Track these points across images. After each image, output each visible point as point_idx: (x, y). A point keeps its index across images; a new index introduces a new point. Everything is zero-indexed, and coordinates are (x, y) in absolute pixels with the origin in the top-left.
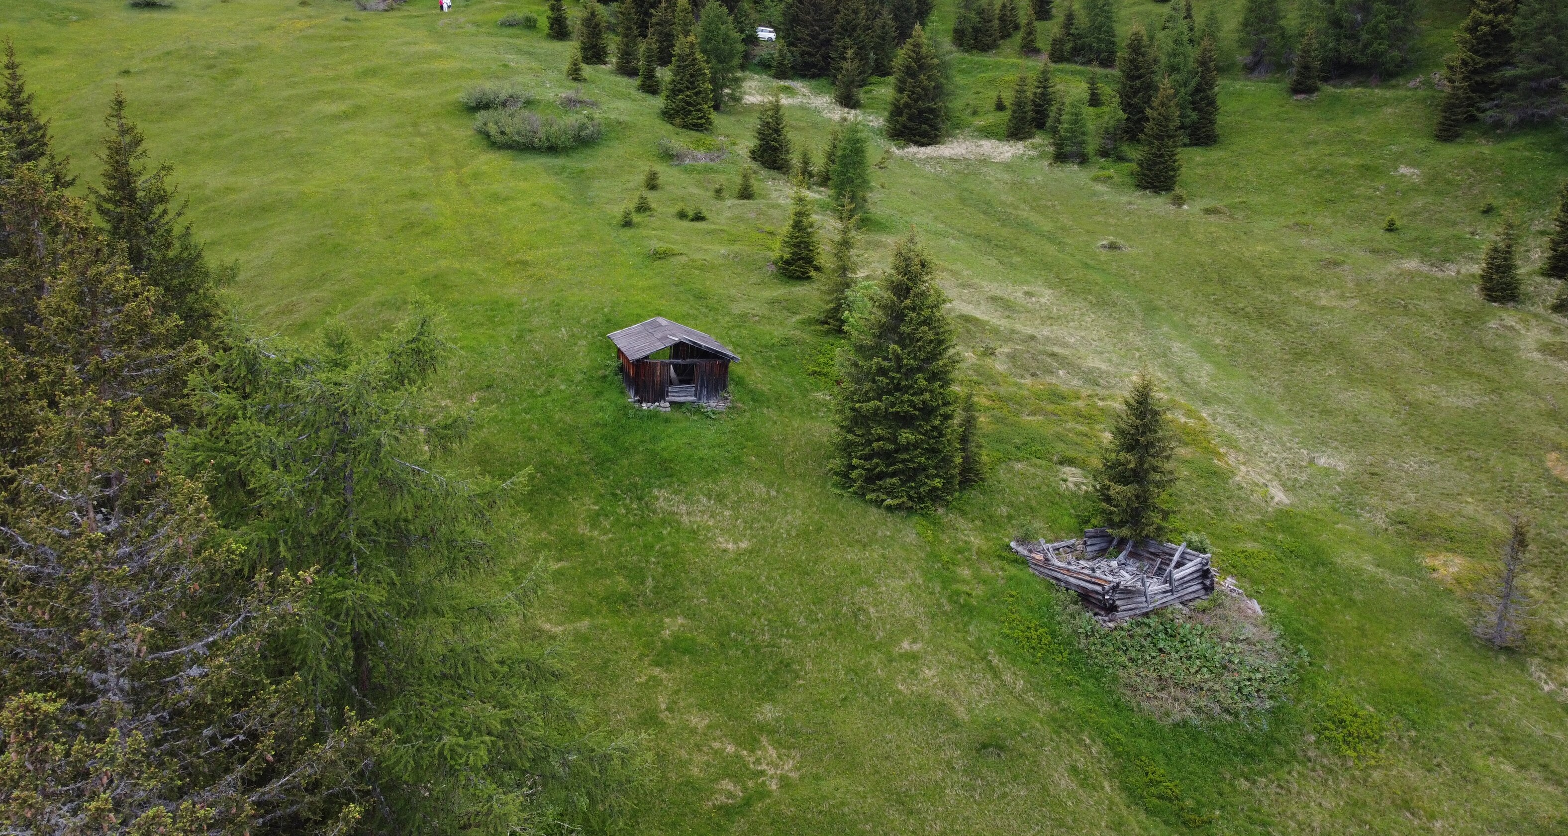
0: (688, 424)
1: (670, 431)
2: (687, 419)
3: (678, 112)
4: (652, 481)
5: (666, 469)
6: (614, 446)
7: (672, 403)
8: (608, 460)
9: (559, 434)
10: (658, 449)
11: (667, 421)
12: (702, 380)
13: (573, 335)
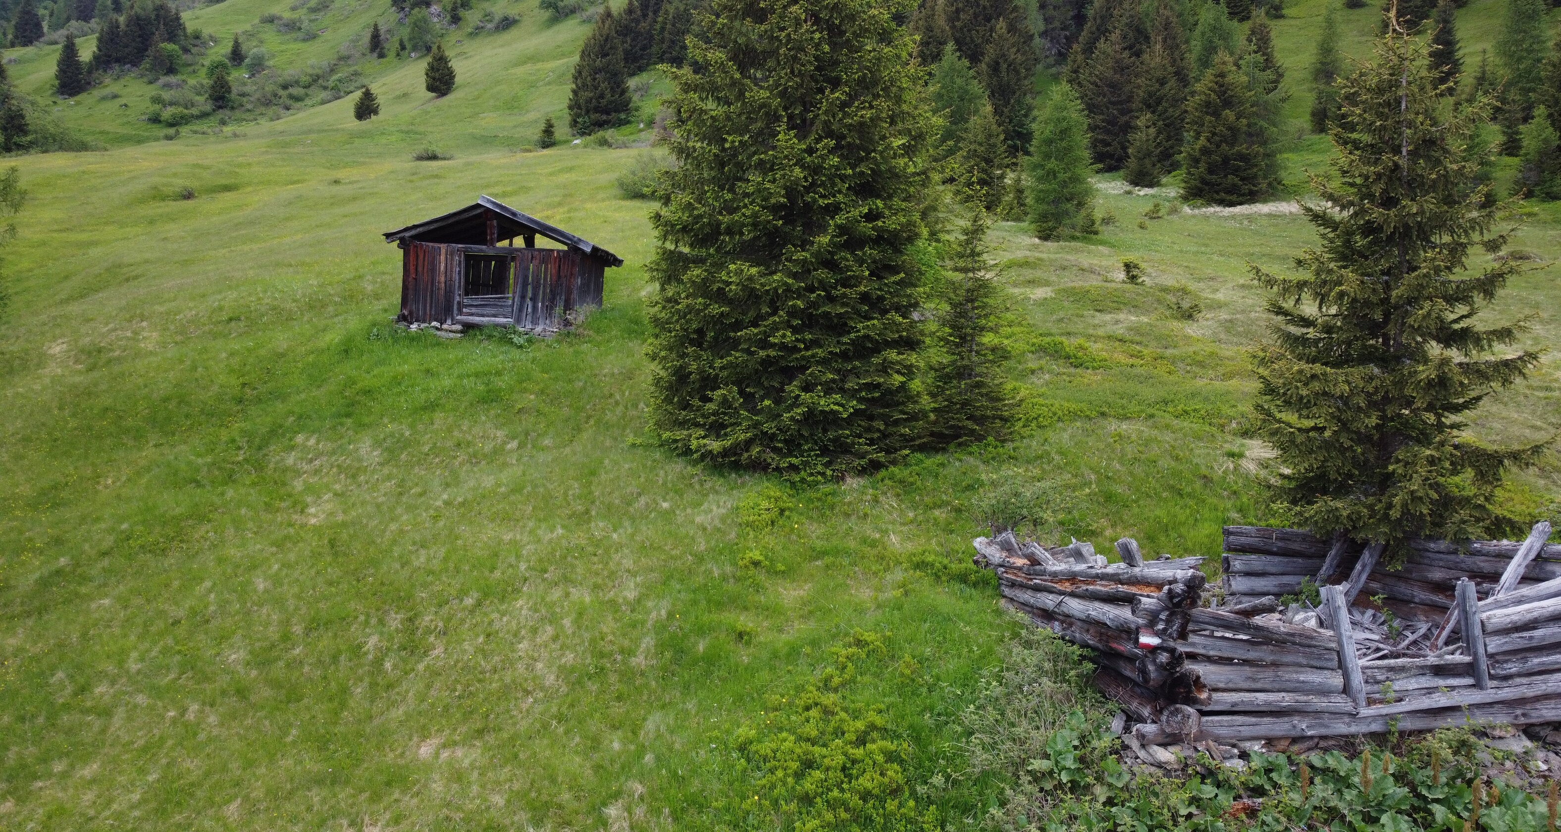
7: (467, 326)
12: (525, 286)
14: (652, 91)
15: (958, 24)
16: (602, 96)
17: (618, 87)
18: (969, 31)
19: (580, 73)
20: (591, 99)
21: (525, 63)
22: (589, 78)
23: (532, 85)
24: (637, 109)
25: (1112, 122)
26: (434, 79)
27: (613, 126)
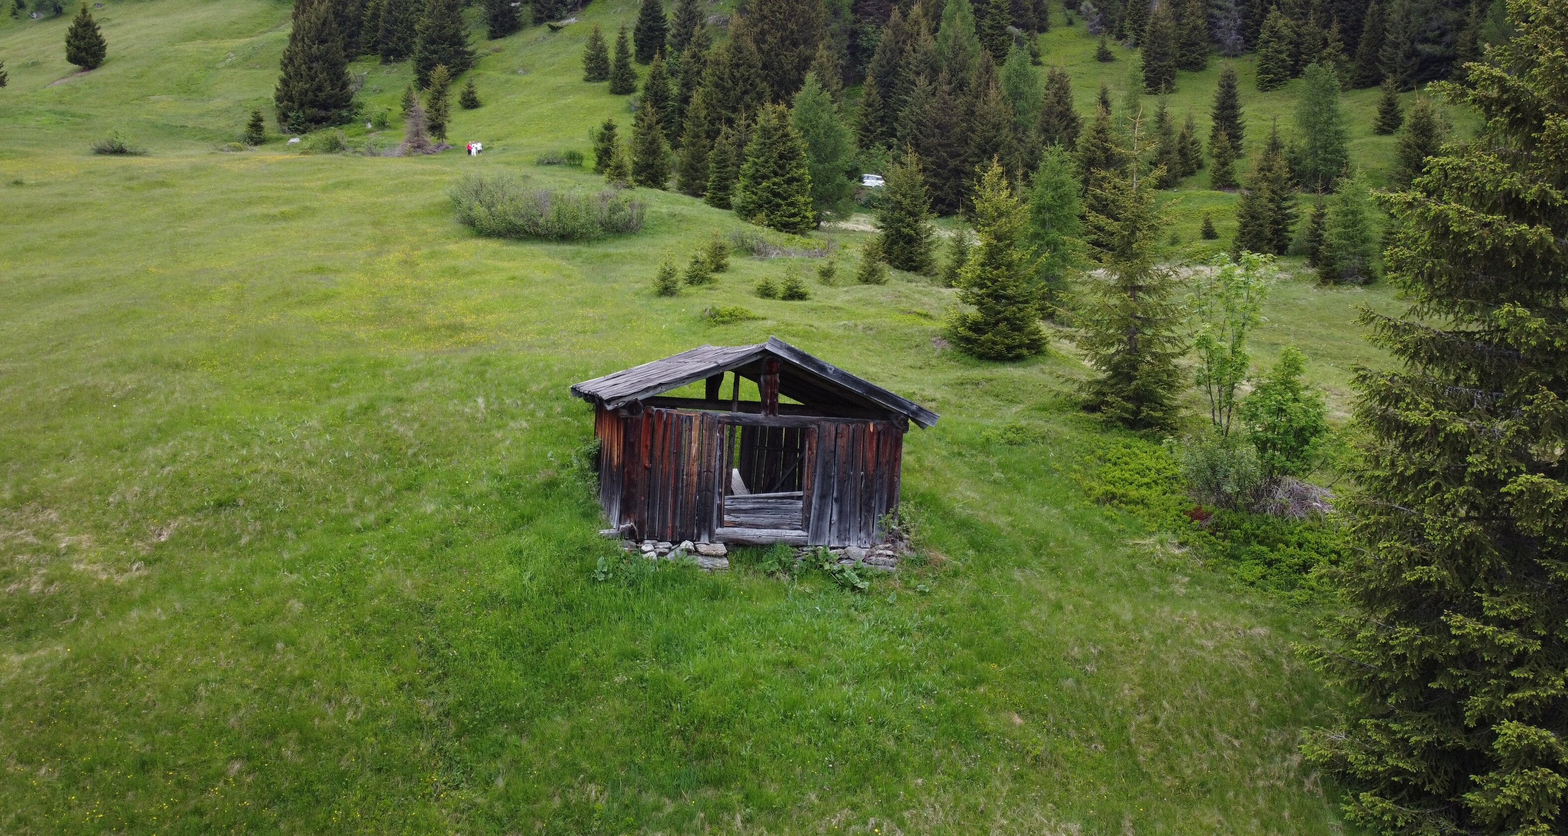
0: (782, 604)
1: (724, 622)
2: (781, 592)
3: (761, 206)
4: (650, 798)
5: (704, 755)
6: (532, 670)
7: (734, 545)
8: (504, 716)
9: (360, 630)
10: (680, 681)
11: (715, 593)
12: (826, 477)
13: (501, 413)
14: (368, 86)
15: (765, 47)
16: (320, 88)
17: (338, 79)
18: (777, 55)
19: (291, 60)
20: (306, 91)
21: (193, 39)
22: (303, 67)
23: (210, 66)
24: (360, 106)
25: (942, 165)
26: (78, 48)
27: (333, 123)
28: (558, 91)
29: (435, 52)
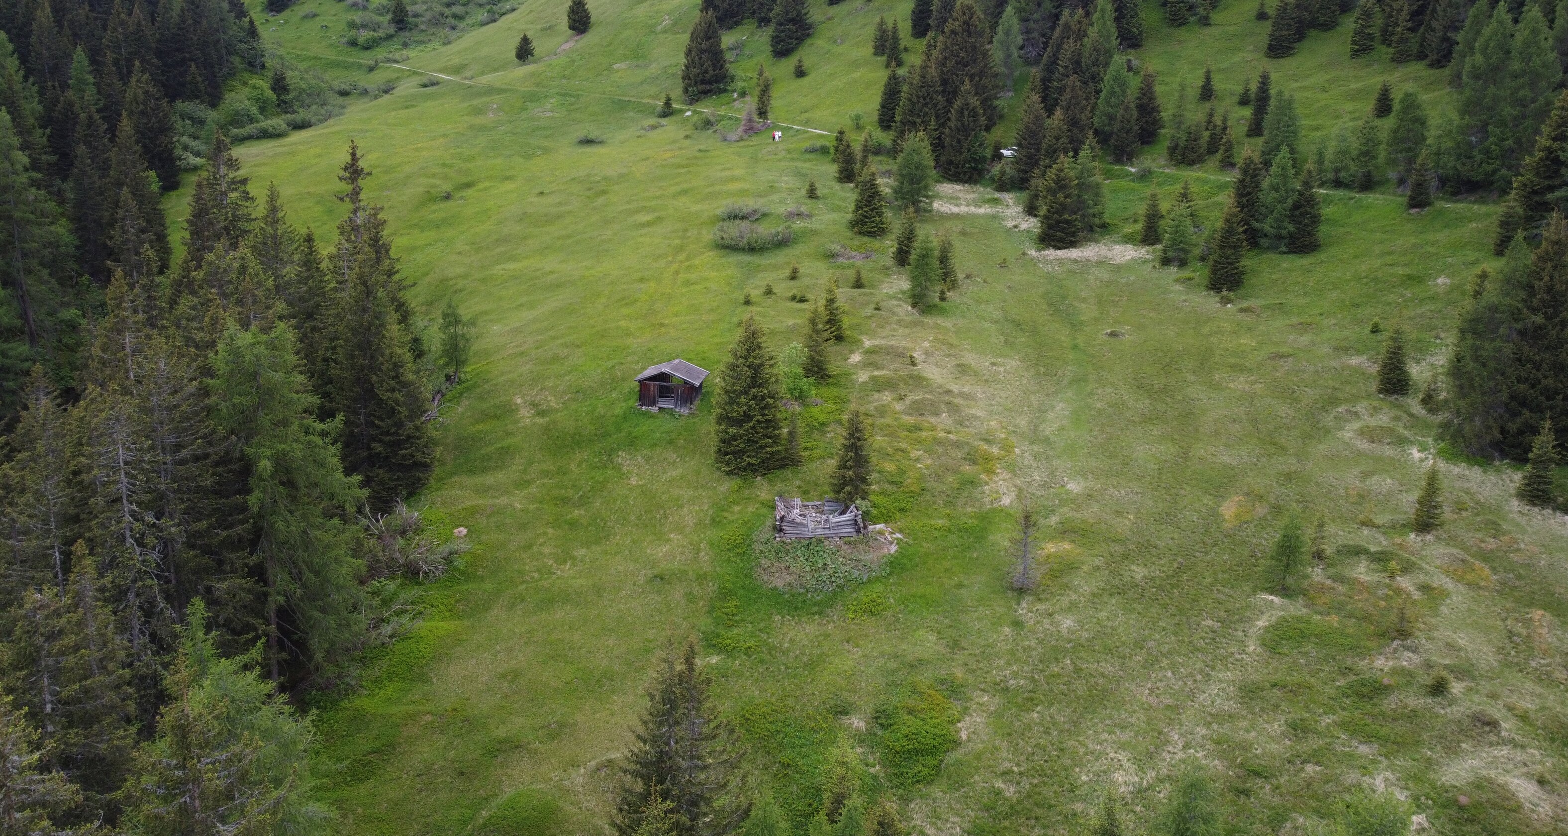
12: (678, 397)
14: (745, 50)
16: (706, 72)
19: (690, 52)
20: (698, 73)
22: (697, 57)
23: (652, 30)
24: (731, 82)
26: (574, 16)
27: (715, 94)
28: (855, 65)
29: (783, 31)
